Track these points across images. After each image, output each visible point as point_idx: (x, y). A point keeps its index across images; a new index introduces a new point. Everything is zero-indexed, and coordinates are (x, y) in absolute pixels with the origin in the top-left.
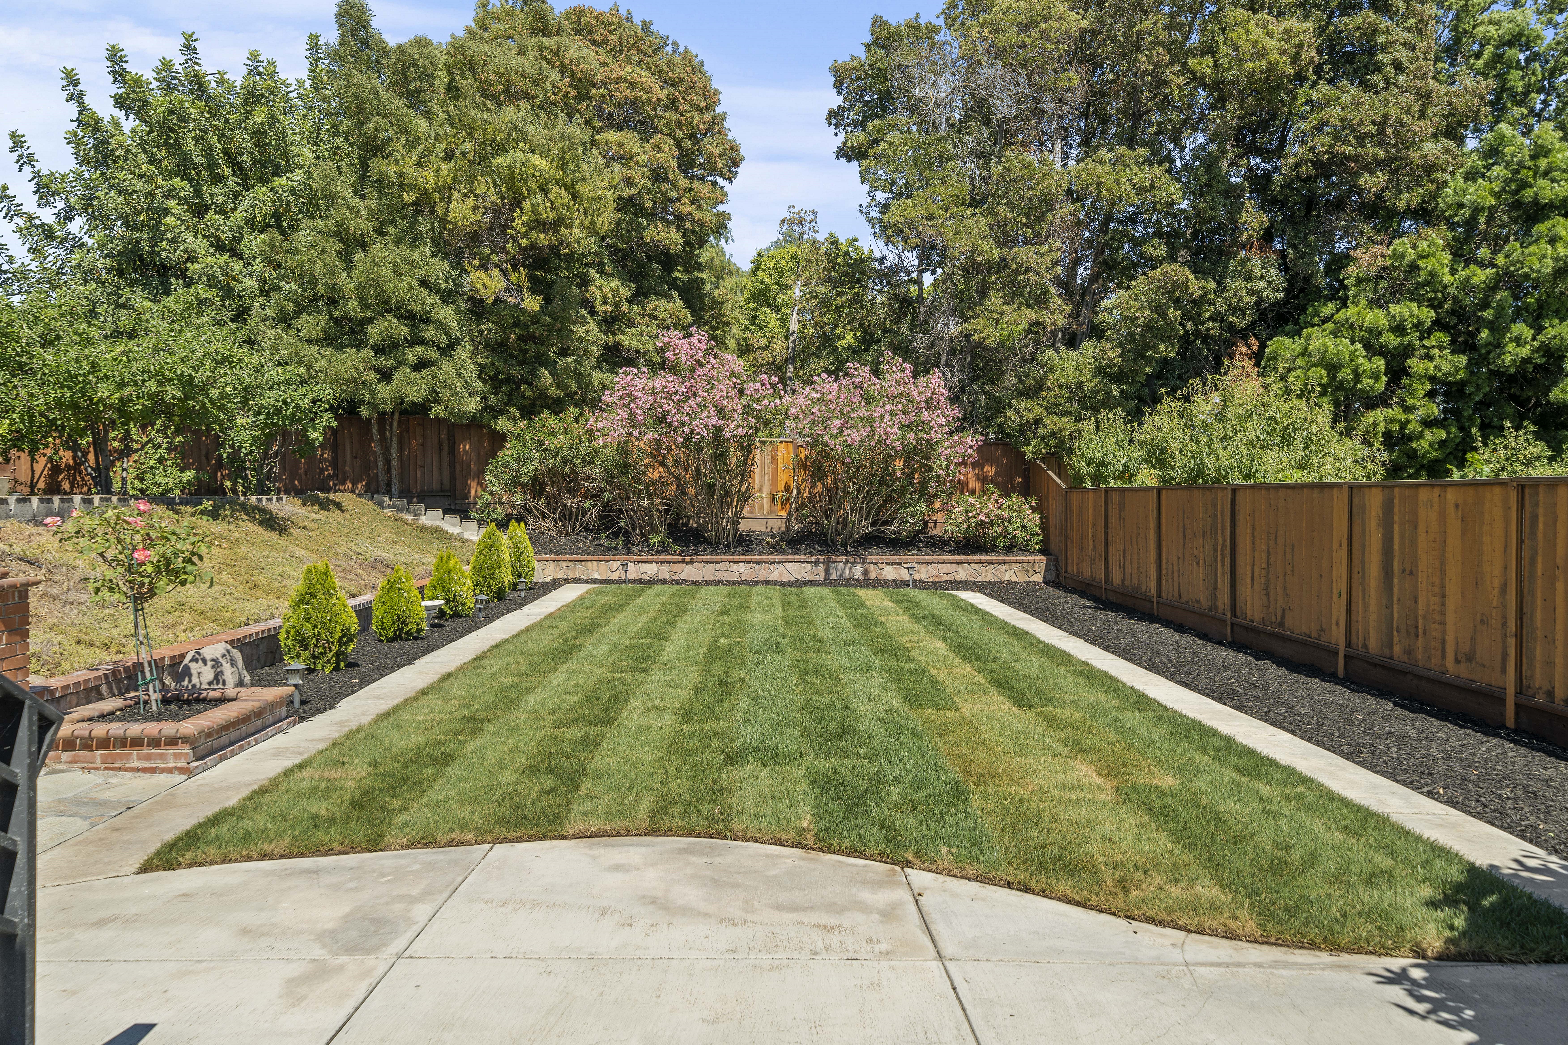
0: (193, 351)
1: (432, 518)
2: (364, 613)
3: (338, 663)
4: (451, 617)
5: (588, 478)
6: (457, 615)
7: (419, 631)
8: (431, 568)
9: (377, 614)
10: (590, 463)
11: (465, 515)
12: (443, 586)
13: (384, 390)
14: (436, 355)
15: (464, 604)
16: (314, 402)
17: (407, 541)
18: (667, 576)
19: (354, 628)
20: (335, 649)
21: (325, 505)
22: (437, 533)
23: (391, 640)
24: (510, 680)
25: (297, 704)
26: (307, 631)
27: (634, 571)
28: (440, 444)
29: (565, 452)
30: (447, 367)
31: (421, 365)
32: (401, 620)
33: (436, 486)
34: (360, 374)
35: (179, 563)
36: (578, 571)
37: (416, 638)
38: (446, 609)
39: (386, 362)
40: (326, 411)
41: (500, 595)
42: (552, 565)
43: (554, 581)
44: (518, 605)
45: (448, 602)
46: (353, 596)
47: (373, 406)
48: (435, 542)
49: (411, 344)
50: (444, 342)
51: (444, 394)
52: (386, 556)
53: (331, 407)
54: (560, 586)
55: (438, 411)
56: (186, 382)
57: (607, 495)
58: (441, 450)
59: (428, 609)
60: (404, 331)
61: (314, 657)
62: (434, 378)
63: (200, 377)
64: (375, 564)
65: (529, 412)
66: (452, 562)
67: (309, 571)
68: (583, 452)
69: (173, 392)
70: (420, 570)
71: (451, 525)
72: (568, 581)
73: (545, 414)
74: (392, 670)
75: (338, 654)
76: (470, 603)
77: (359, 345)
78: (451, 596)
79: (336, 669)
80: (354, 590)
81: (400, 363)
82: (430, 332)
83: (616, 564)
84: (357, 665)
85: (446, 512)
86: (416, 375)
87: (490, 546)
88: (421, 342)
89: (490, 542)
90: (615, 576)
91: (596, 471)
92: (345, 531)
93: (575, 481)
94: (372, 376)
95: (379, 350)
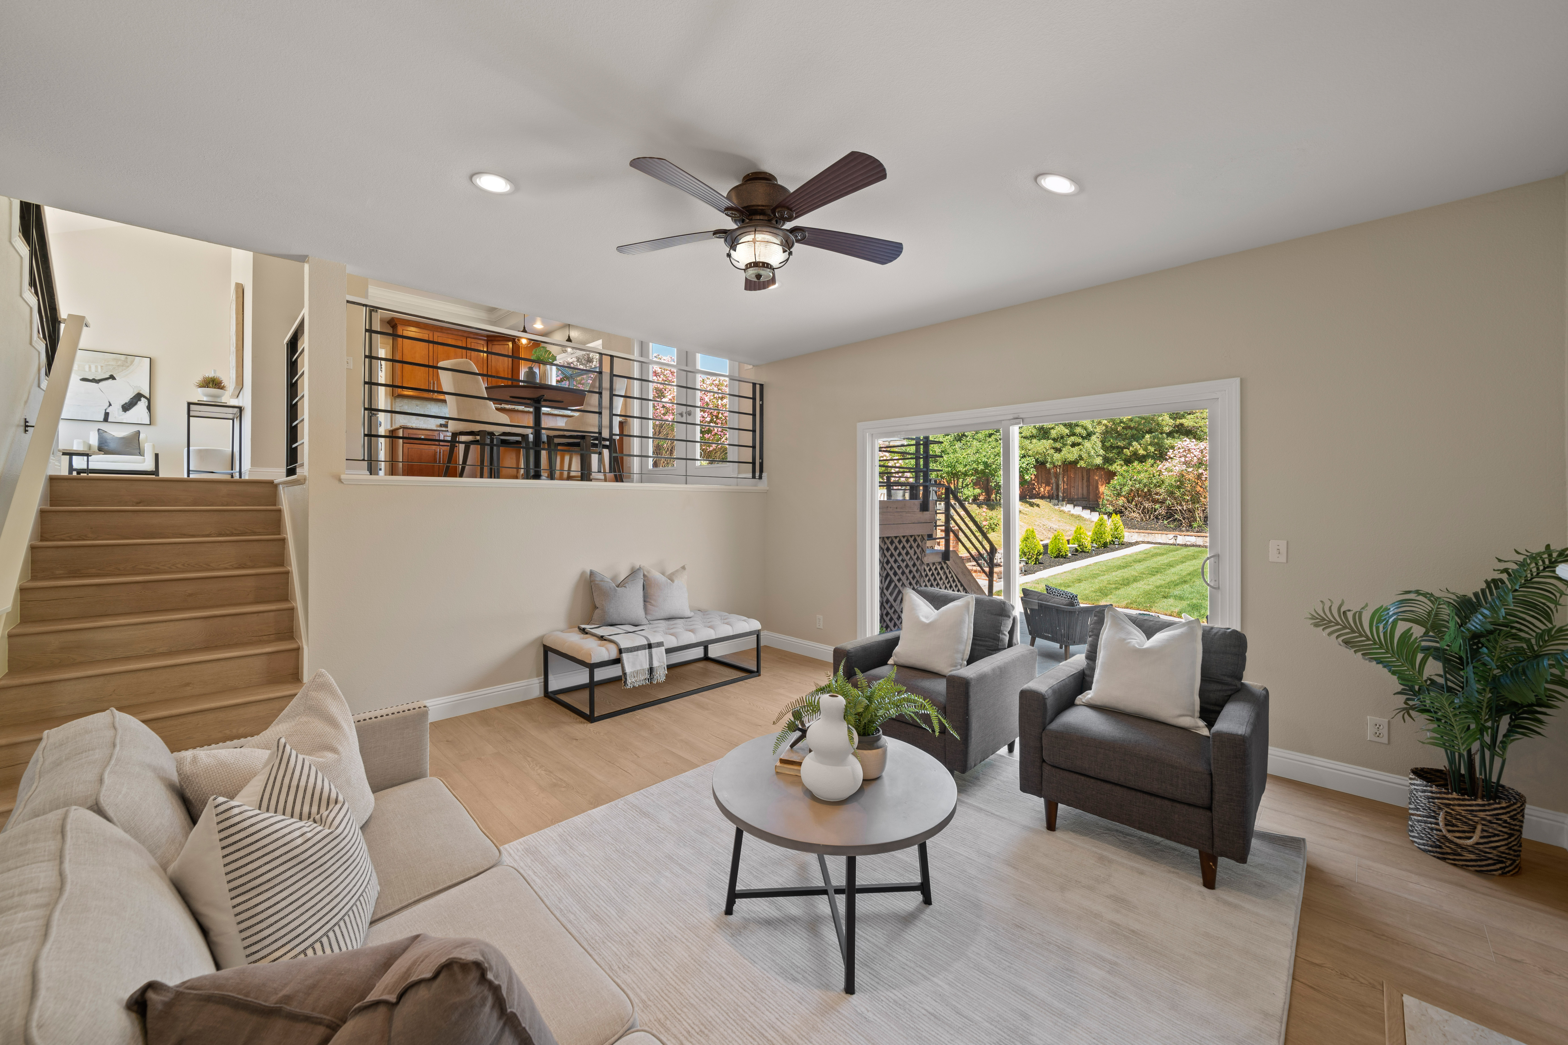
0: (987, 452)
1: (1078, 511)
2: (1046, 547)
3: (1036, 561)
4: (1081, 552)
5: (1157, 494)
6: (1083, 551)
7: (1066, 555)
8: (1073, 532)
9: (1050, 548)
10: (1159, 486)
11: (1093, 509)
12: (1078, 539)
13: (1057, 456)
14: (1080, 440)
15: (1086, 547)
16: (1027, 465)
17: (1065, 521)
18: (1202, 544)
19: (1042, 550)
20: (1035, 557)
21: (1032, 505)
22: (1078, 517)
23: (1055, 557)
24: (1098, 572)
25: (1023, 571)
26: (1026, 550)
27: (1181, 540)
28: (1083, 477)
29: (1145, 481)
30: (1087, 444)
31: (1074, 445)
32: (1059, 550)
33: (1080, 496)
34: (1047, 451)
35: (993, 526)
36: (1150, 538)
37: (1065, 558)
38: (1078, 548)
39: (1058, 445)
40: (1032, 468)
41: (1105, 545)
42: (1136, 534)
43: (1137, 542)
44: (1113, 550)
45: (1079, 546)
46: (1042, 541)
47: (1052, 463)
48: (1078, 521)
49: (1069, 436)
50: (1084, 433)
51: (1084, 456)
52: (1055, 526)
53: (1034, 466)
54: (1139, 544)
55: (1082, 464)
56: (985, 463)
57: (1168, 502)
58: (1083, 480)
59: (1070, 548)
60: (1067, 431)
61: (1028, 559)
62: (1081, 450)
63: (989, 461)
64: (1050, 529)
65: (1128, 462)
66: (1082, 531)
67: (1027, 530)
68: (1155, 481)
69: (981, 467)
70: (1069, 533)
71: (1086, 514)
72: (1143, 542)
73: (1136, 463)
74: (1055, 566)
75: (1036, 559)
76: (1089, 547)
77: (1048, 438)
78: (1081, 544)
79: (1035, 564)
80: (1042, 539)
81: (1065, 445)
82: (1078, 430)
83: (1171, 536)
84: (1042, 563)
85: (1084, 508)
86: (1073, 449)
87: (1101, 524)
88: (1074, 434)
89: (1101, 523)
90: (1171, 542)
91: (1162, 491)
92: (1039, 515)
93: (1150, 495)
94: (1052, 451)
95: (1055, 440)
